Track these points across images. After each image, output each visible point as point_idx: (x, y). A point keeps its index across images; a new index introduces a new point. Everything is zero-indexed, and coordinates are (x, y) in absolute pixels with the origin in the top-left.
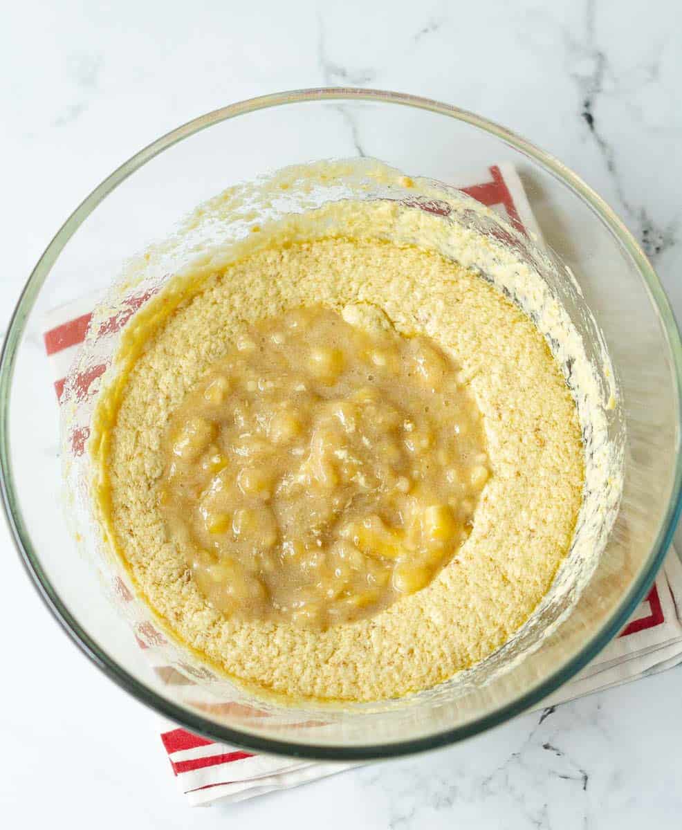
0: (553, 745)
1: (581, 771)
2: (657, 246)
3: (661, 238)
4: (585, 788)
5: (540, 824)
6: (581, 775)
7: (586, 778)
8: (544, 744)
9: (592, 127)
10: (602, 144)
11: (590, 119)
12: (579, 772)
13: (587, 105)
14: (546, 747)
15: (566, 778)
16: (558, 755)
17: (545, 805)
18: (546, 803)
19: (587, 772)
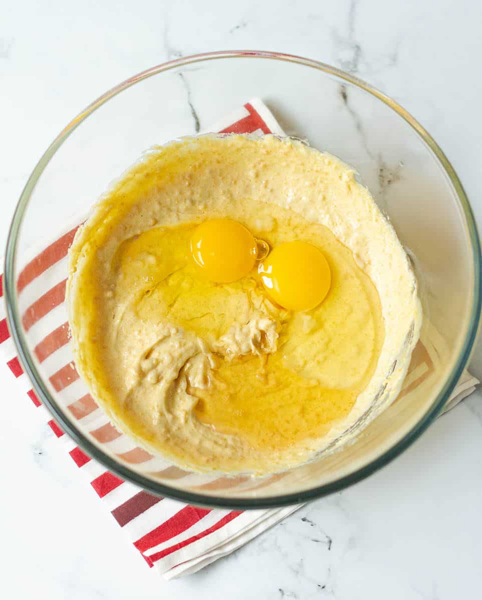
0: (308, 518)
1: (327, 537)
2: (389, 180)
3: (391, 174)
4: (329, 549)
5: (297, 572)
6: (327, 540)
7: (330, 542)
8: (302, 518)
9: (346, 102)
10: (352, 113)
11: (345, 96)
13: (343, 87)
14: (304, 520)
15: (317, 541)
16: (312, 525)
17: (302, 560)
18: (303, 558)
19: (331, 537)
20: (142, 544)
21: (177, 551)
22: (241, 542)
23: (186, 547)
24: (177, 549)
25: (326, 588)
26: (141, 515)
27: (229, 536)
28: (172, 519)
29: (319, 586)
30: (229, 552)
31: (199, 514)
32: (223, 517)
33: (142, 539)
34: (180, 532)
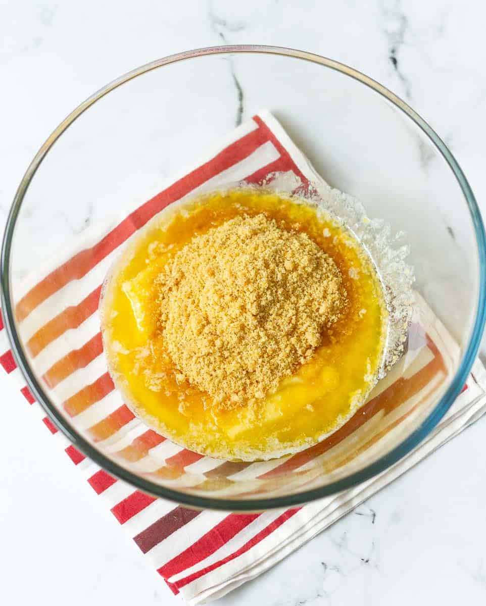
1: (371, 510)
4: (373, 522)
5: (340, 546)
6: (371, 513)
7: (374, 515)
9: (396, 67)
11: (395, 61)
12: (369, 511)
13: (393, 51)
15: (360, 514)
17: (345, 533)
18: (346, 532)
19: (375, 511)
20: (166, 571)
21: (203, 576)
22: (267, 565)
23: (212, 571)
24: (203, 574)
25: (370, 562)
26: (165, 541)
27: (256, 559)
28: (196, 544)
29: (363, 560)
30: (257, 575)
31: (223, 539)
32: (249, 540)
33: (166, 565)
34: (205, 558)
